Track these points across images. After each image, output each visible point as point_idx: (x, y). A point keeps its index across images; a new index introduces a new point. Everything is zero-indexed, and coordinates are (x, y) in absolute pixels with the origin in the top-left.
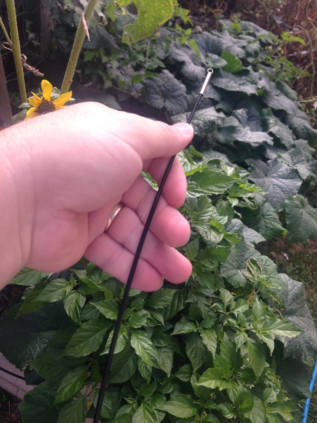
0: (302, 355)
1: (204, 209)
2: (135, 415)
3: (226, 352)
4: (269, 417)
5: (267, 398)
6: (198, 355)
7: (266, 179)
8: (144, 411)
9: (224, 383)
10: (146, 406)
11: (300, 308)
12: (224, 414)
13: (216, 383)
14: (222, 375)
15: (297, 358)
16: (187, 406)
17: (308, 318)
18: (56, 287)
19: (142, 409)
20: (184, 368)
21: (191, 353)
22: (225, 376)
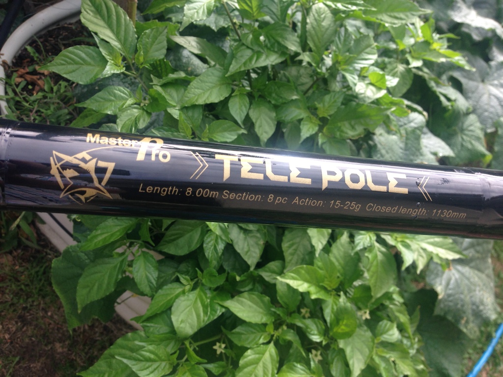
0: (462, 318)
1: (363, 54)
2: (182, 298)
3: (338, 257)
4: (377, 360)
5: (382, 334)
6: (298, 252)
7: (481, 86)
8: (196, 299)
9: (323, 292)
10: (202, 294)
11: (478, 258)
12: (310, 333)
13: (309, 287)
14: (323, 282)
15: (453, 321)
16: (261, 310)
17: (488, 276)
18: (115, 95)
19: (194, 295)
20: (274, 265)
21: (289, 247)
22: (327, 285)
